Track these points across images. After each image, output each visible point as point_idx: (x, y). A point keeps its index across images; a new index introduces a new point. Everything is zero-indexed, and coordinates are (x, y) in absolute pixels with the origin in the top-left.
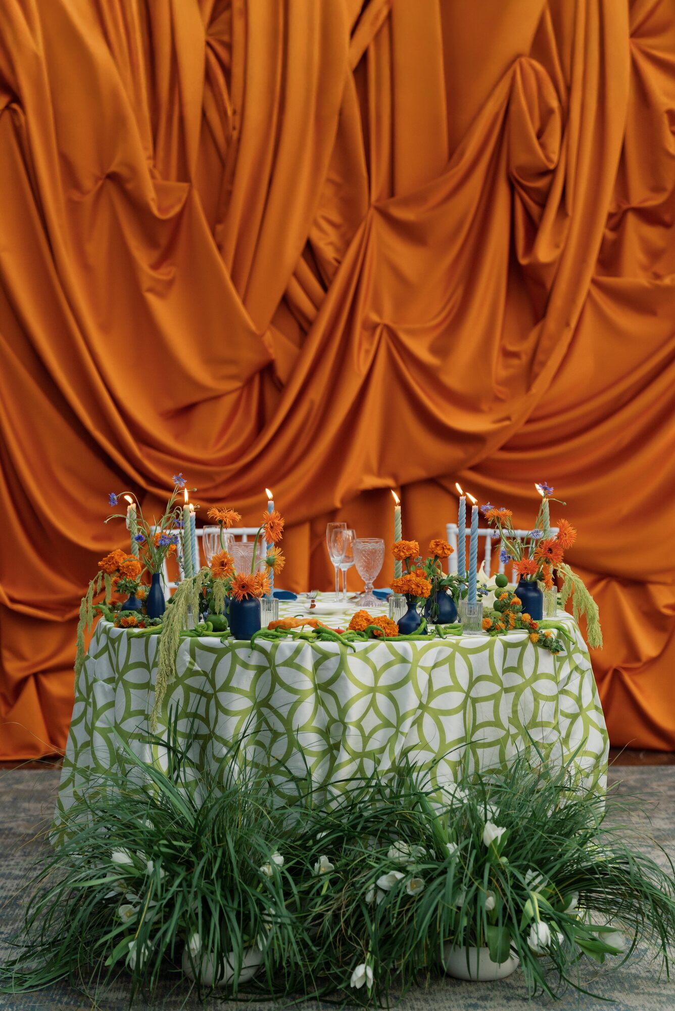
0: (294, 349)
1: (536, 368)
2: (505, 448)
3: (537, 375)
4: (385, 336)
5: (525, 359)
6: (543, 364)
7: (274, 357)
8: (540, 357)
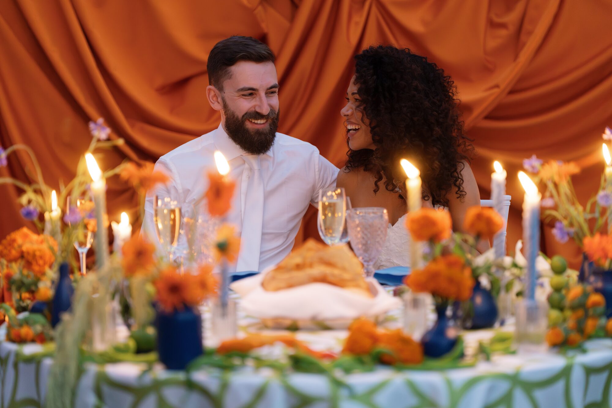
0: (285, 23)
1: (523, 37)
2: (489, 117)
3: (524, 44)
4: (374, 10)
5: (512, 29)
6: (530, 33)
7: (266, 30)
8: (527, 26)
